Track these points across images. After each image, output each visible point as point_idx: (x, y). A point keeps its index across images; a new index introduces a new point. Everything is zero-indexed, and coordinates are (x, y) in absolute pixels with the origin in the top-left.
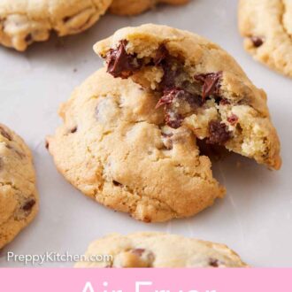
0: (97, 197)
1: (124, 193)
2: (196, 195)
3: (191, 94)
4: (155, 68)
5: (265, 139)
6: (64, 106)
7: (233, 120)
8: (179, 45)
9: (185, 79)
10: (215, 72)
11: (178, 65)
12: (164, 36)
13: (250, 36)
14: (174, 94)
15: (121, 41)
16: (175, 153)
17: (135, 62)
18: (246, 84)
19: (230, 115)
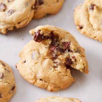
0: (35, 84)
1: (44, 83)
2: (66, 82)
3: (60, 48)
4: (49, 40)
5: (84, 64)
6: (21, 53)
7: (74, 57)
8: (57, 32)
9: (58, 43)
10: (69, 42)
11: (57, 39)
12: (53, 29)
13: (79, 25)
14: (55, 48)
15: (39, 30)
16: (59, 69)
17: (43, 37)
18: (78, 46)
19: (73, 56)
